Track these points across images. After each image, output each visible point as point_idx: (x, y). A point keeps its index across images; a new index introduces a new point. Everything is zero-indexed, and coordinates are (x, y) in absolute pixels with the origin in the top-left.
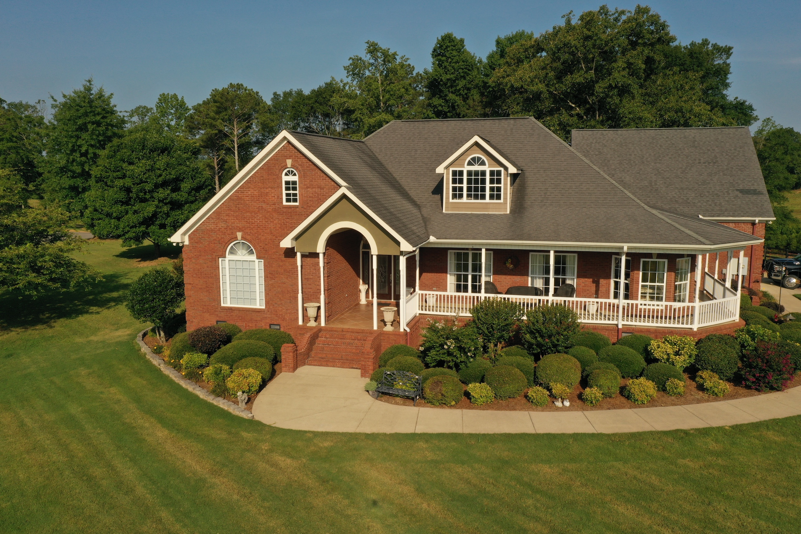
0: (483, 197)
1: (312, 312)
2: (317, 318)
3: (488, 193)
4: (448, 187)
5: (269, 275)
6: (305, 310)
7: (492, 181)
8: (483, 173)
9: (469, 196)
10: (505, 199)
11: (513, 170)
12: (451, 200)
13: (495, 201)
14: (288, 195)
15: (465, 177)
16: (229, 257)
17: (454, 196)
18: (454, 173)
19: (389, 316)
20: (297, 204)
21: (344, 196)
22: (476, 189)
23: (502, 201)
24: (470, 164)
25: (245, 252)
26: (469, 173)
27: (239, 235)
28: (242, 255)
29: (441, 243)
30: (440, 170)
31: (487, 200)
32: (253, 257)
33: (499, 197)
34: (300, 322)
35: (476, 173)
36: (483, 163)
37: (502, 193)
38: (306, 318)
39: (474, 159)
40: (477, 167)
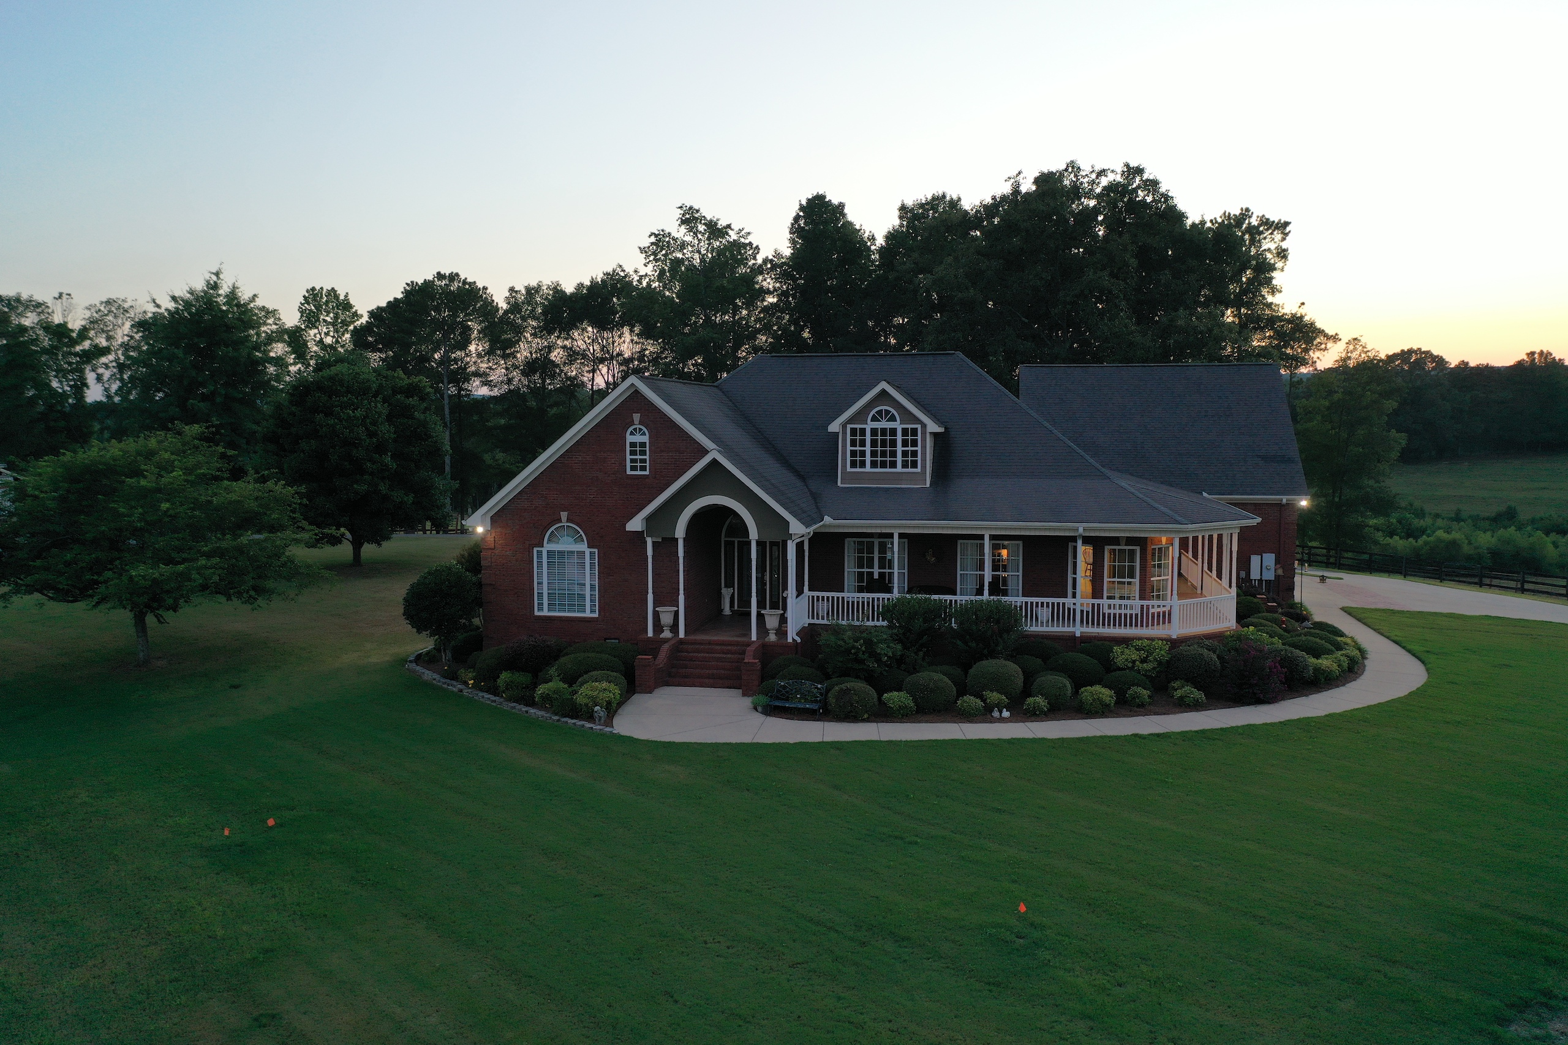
0: (893, 465)
1: (666, 619)
2: (674, 627)
3: (899, 459)
4: (845, 449)
5: (606, 570)
6: (656, 615)
7: (905, 443)
8: (893, 432)
9: (874, 464)
10: (924, 467)
11: (933, 427)
12: (849, 469)
13: (910, 470)
14: (632, 461)
15: (868, 438)
16: (548, 547)
17: (853, 464)
18: (854, 432)
19: (772, 622)
20: (647, 473)
21: (714, 462)
22: (883, 454)
23: (919, 470)
24: (874, 419)
25: (571, 540)
26: (874, 432)
27: (564, 515)
28: (565, 544)
29: (839, 526)
30: (834, 427)
31: (899, 468)
32: (583, 547)
33: (914, 464)
34: (650, 634)
35: (884, 431)
36: (893, 419)
37: (919, 459)
38: (658, 627)
39: (880, 412)
40: (884, 424)
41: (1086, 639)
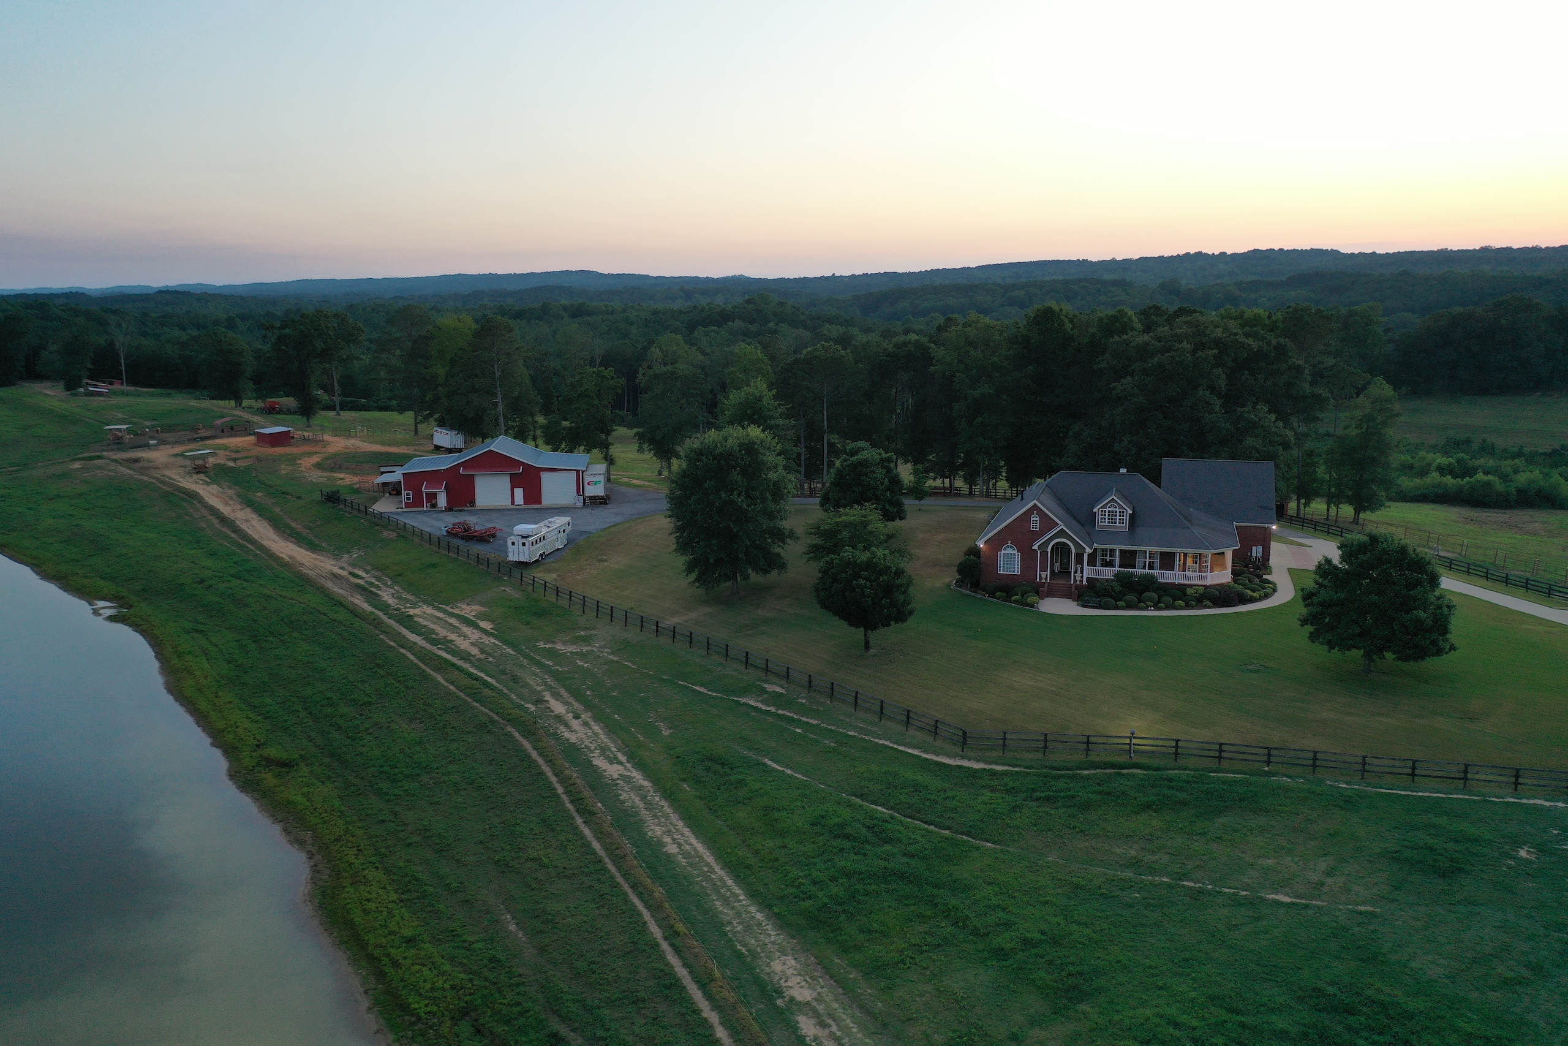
0: (1115, 523)
1: (1044, 576)
2: (1046, 579)
3: (1118, 521)
4: (1099, 518)
5: (1023, 559)
6: (1040, 574)
7: (1120, 516)
8: (1116, 512)
9: (1108, 522)
10: (1126, 524)
11: (1130, 511)
12: (1100, 524)
13: (1121, 525)
14: (1033, 526)
15: (1107, 513)
16: (1003, 551)
17: (1101, 522)
18: (1102, 511)
19: (1078, 576)
20: (1038, 531)
21: (1061, 528)
22: (1112, 519)
23: (1124, 526)
24: (1109, 507)
25: (1011, 550)
26: (1109, 512)
27: (1009, 542)
28: (1009, 551)
30: (1095, 510)
31: (1117, 524)
32: (1016, 552)
33: (1123, 523)
34: (1038, 580)
35: (1113, 512)
36: (1116, 507)
37: (1125, 521)
38: (1041, 578)
39: (1111, 505)
40: (1112, 509)
41: (1179, 585)
